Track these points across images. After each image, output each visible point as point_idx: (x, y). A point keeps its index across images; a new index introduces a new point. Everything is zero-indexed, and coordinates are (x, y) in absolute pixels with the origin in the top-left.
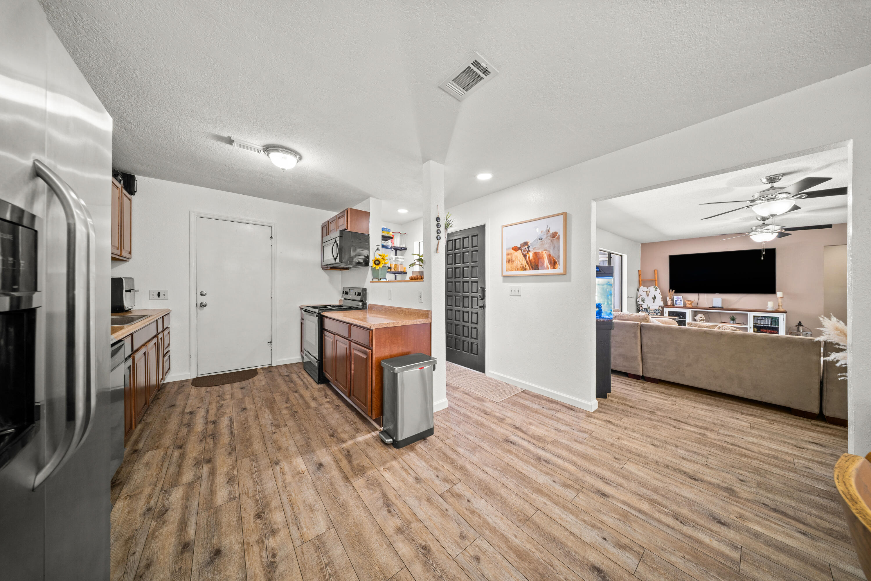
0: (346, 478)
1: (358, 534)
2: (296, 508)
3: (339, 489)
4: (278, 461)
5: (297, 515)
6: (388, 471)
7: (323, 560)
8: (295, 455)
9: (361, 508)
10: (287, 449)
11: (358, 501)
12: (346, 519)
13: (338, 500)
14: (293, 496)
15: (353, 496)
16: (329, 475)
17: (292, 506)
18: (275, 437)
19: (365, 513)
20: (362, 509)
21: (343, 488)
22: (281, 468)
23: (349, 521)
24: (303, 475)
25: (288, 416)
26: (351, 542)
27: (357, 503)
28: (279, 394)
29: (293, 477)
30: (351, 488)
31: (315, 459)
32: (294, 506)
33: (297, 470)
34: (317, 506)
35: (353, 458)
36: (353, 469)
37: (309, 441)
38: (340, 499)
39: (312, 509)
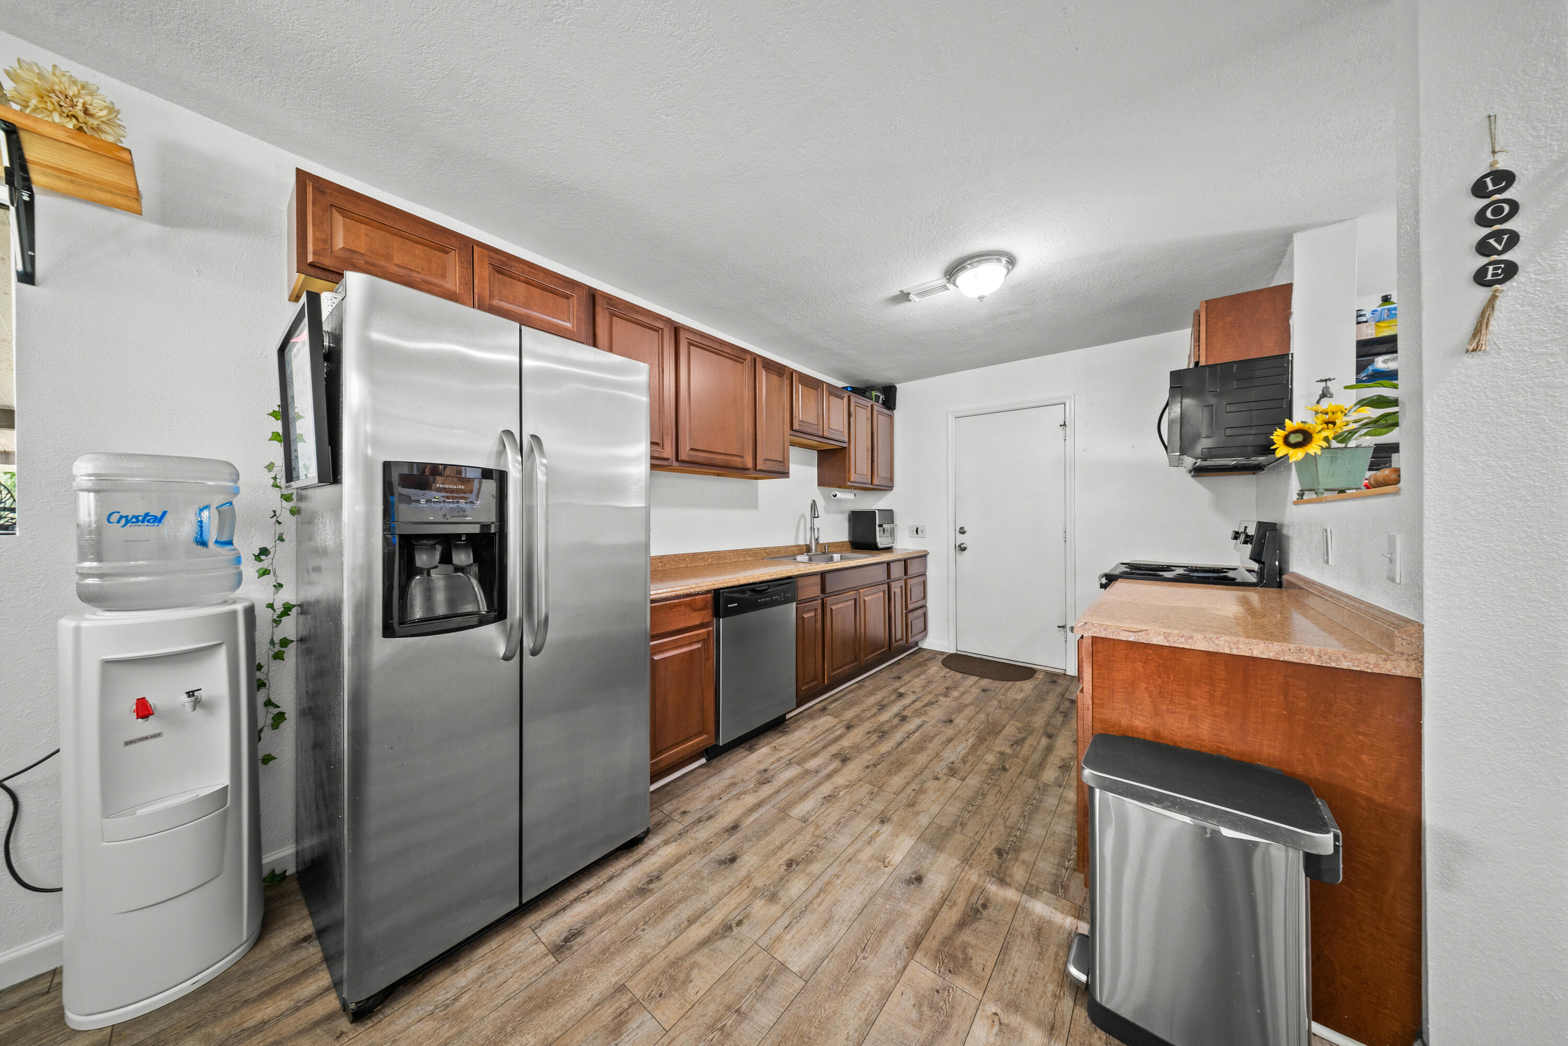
0: (916, 943)
1: (806, 1040)
2: (819, 900)
3: (885, 943)
4: (889, 820)
5: (809, 909)
6: (996, 1029)
7: (746, 999)
8: (913, 831)
9: (863, 1015)
10: (918, 813)
11: (876, 998)
12: (829, 996)
13: (862, 955)
14: (838, 882)
15: (883, 981)
16: (907, 907)
17: (821, 890)
18: (931, 784)
19: (856, 1031)
20: (863, 1018)
21: (892, 949)
22: (878, 831)
23: (827, 1006)
24: (883, 868)
25: (985, 767)
26: (788, 1035)
27: (873, 998)
28: (1019, 725)
29: (873, 858)
30: (900, 965)
31: (926, 863)
32: (822, 895)
33: (888, 855)
34: (836, 927)
35: (976, 925)
36: (947, 941)
37: (959, 828)
38: (865, 958)
39: (826, 924)
